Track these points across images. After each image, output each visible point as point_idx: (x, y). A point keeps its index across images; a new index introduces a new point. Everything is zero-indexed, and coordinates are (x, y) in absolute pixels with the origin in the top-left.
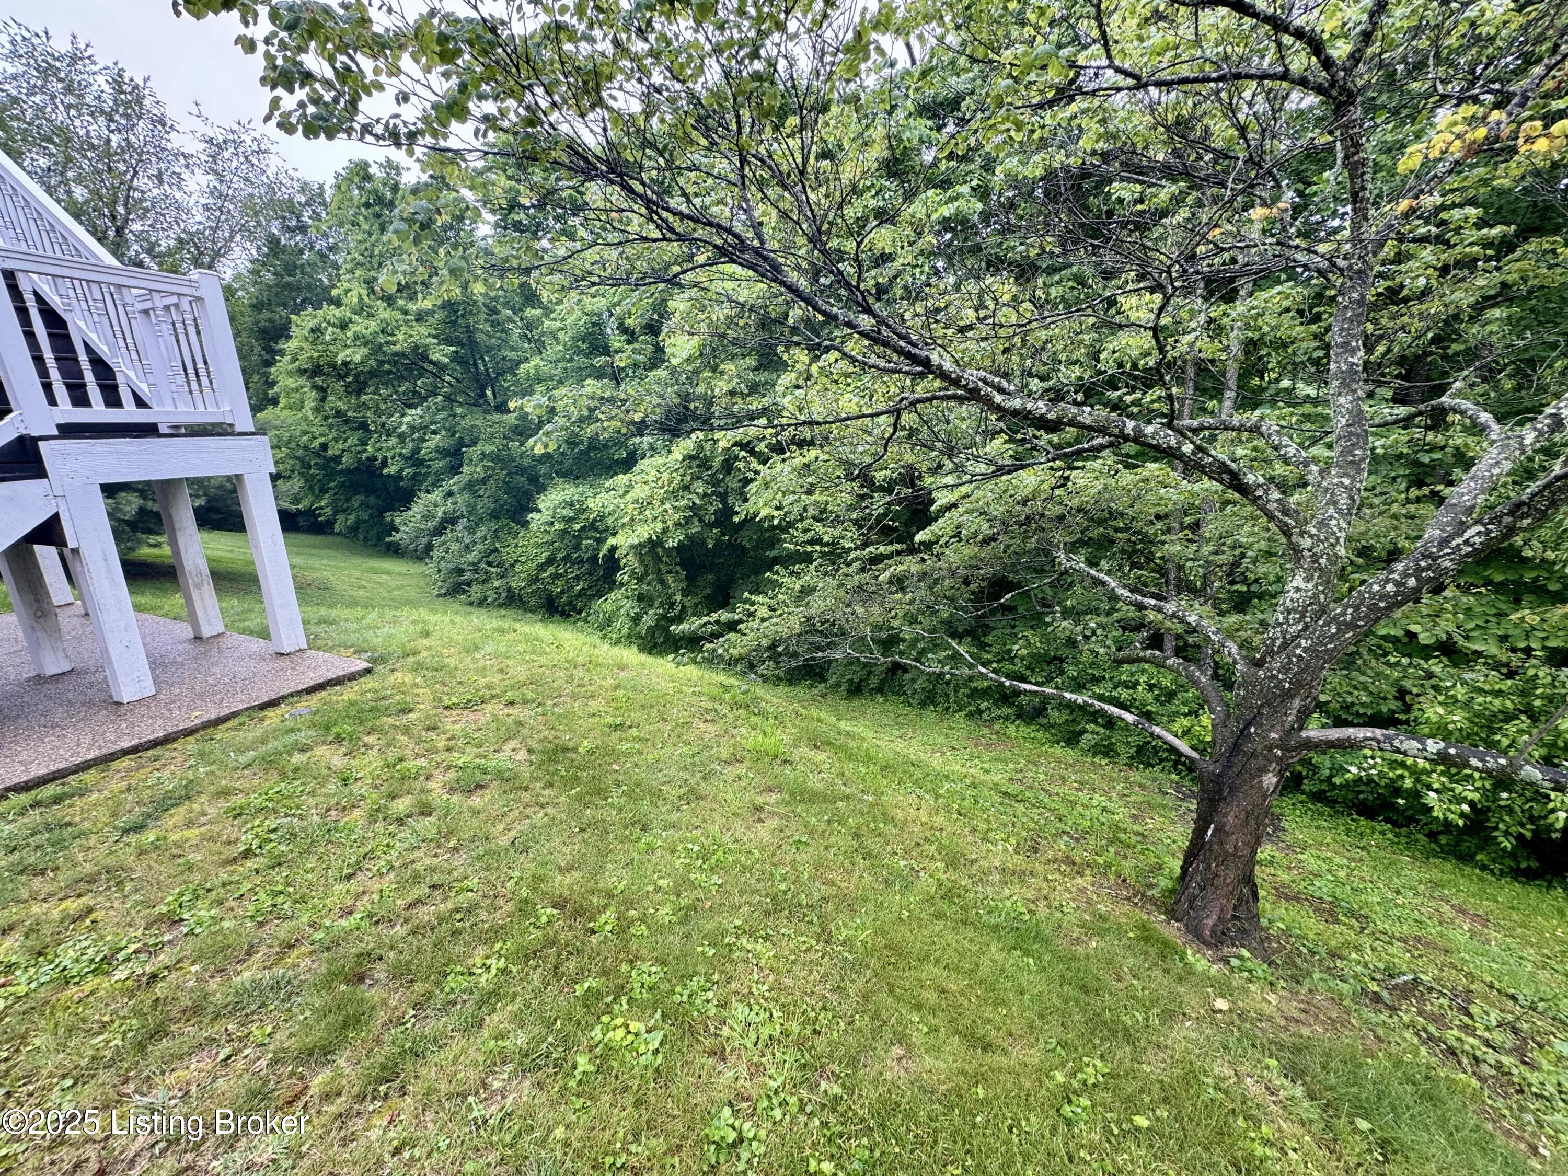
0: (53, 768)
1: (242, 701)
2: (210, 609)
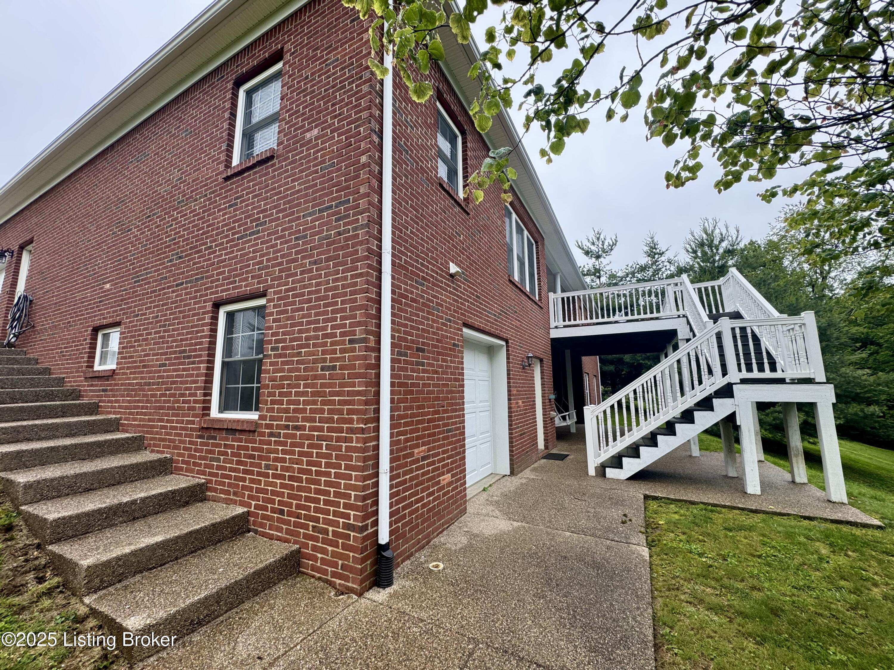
0: (715, 503)
1: (795, 511)
2: (801, 469)
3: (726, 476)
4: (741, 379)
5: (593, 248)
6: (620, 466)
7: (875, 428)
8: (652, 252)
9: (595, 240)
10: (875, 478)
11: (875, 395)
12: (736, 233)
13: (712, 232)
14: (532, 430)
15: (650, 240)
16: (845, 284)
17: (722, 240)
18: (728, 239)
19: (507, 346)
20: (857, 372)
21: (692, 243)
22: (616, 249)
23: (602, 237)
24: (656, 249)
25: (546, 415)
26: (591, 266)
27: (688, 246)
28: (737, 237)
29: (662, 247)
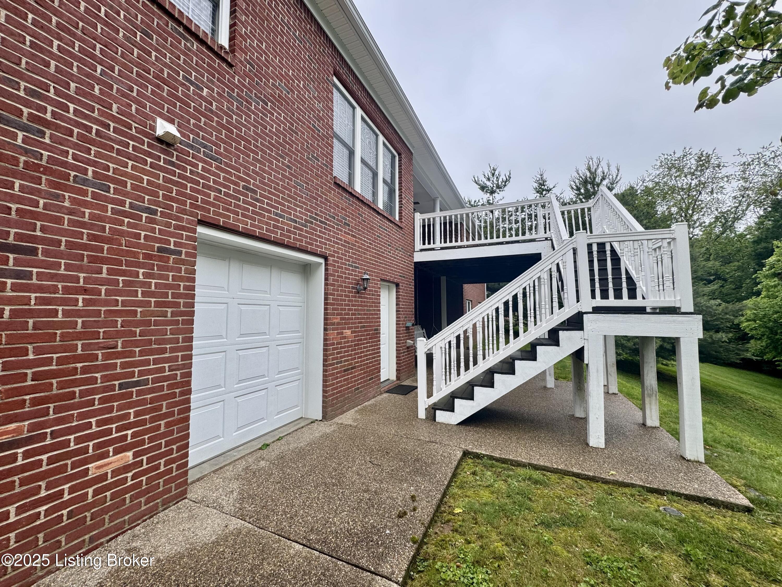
0: (546, 464)
1: (642, 480)
2: (653, 411)
3: (572, 417)
4: (593, 308)
5: (489, 184)
6: (451, 409)
7: (719, 352)
8: (540, 188)
9: (490, 175)
10: (714, 395)
11: (722, 322)
12: (617, 171)
13: (596, 170)
14: (375, 361)
15: (540, 177)
16: (704, 227)
17: (603, 179)
18: (608, 178)
19: (326, 265)
20: (710, 302)
21: (577, 181)
22: (509, 185)
23: (497, 173)
24: (544, 186)
25: (399, 344)
26: (485, 200)
27: (573, 183)
28: (617, 176)
29: (549, 184)
